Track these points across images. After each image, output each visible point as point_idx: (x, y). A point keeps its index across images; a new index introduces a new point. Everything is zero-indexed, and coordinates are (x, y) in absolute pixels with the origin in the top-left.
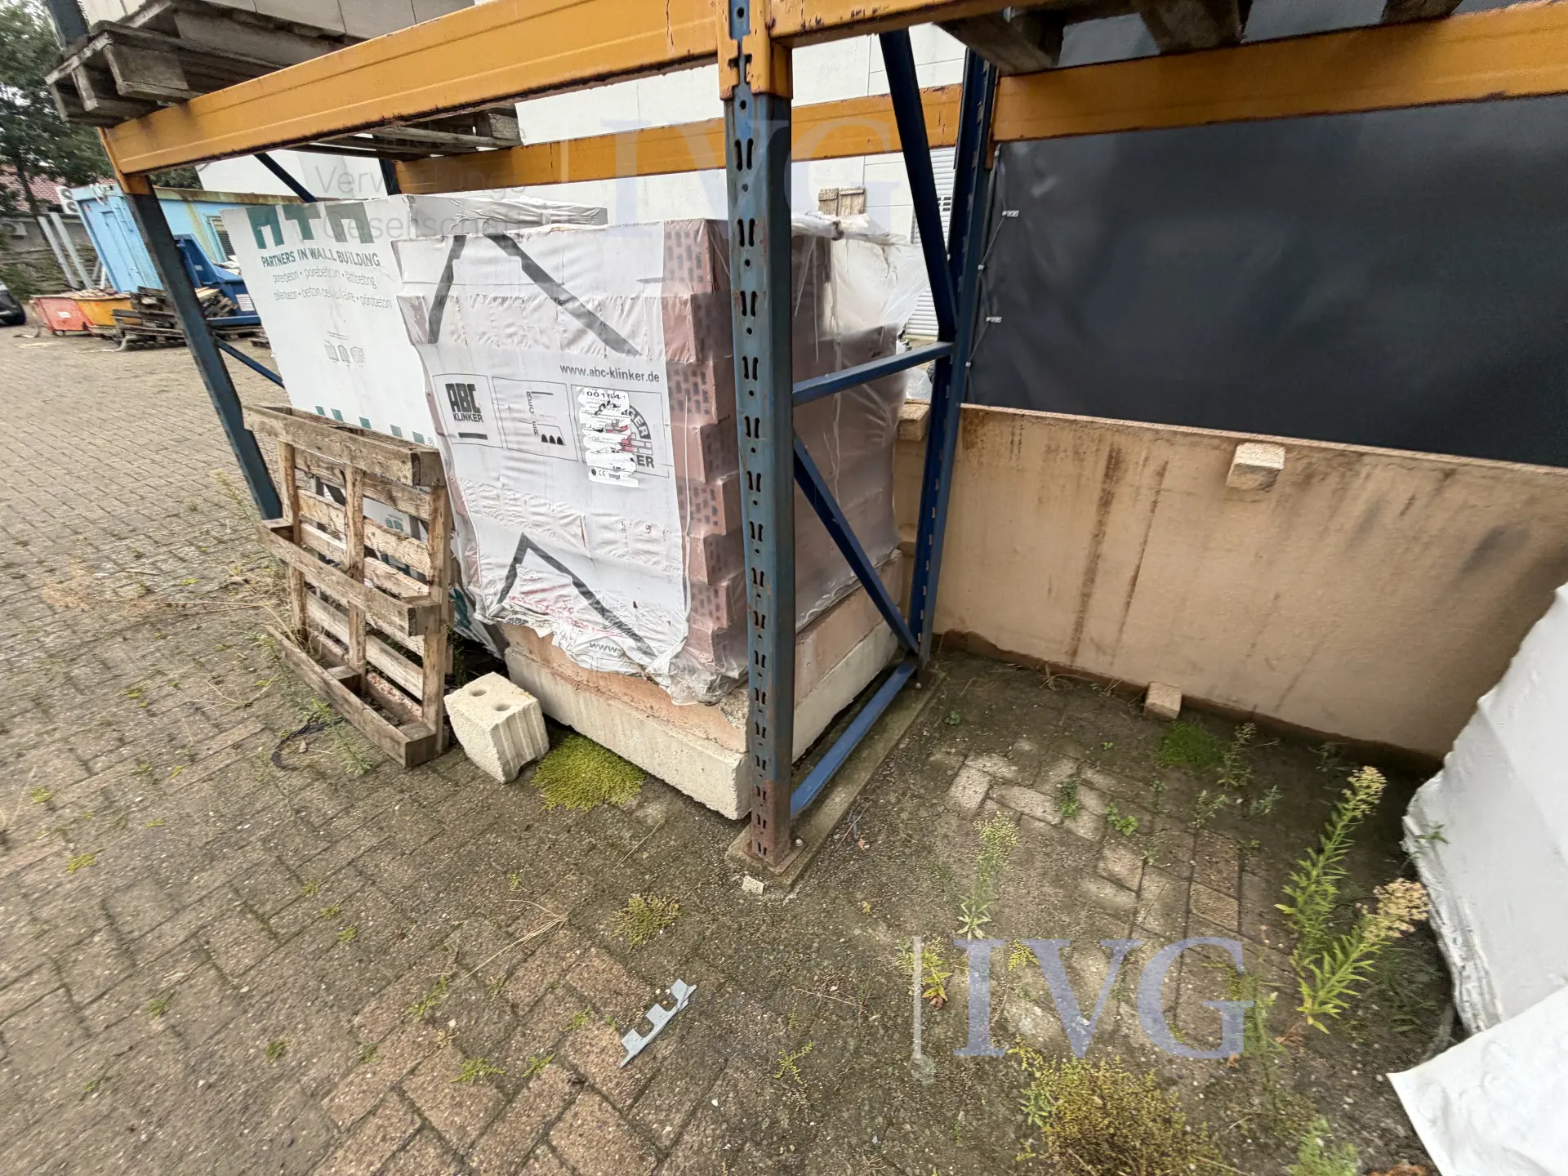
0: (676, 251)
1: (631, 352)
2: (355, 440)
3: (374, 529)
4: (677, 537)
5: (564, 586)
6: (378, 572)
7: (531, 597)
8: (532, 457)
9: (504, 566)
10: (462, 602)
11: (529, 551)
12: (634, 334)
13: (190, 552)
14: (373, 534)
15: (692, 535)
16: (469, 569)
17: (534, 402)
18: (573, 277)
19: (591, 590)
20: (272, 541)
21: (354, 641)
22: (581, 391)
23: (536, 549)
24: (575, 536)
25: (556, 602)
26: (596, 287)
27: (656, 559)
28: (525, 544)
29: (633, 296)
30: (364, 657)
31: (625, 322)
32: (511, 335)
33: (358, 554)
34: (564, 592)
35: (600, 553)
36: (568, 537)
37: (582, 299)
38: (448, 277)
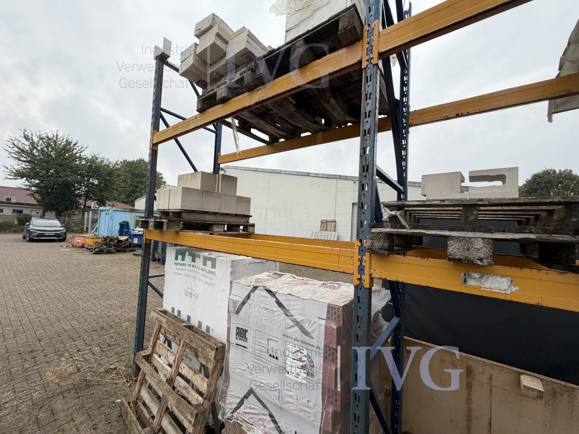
0: (330, 312)
1: (311, 337)
2: (194, 336)
3: (185, 366)
4: (320, 408)
5: (264, 415)
6: (180, 384)
7: (248, 415)
8: (263, 360)
9: (239, 398)
10: (214, 409)
11: (252, 395)
12: (313, 332)
13: (97, 349)
14: (184, 367)
15: (327, 409)
16: (222, 394)
17: (269, 342)
18: (293, 310)
19: (277, 420)
20: (142, 362)
21: (159, 415)
22: (289, 344)
23: (255, 395)
24: (275, 396)
25: (259, 421)
26: (301, 315)
27: (309, 415)
28: (251, 392)
29: (314, 321)
30: (160, 424)
31: (310, 328)
32: (266, 320)
33: (175, 374)
34: (262, 417)
35: (286, 406)
36: (272, 395)
37: (296, 317)
38: (248, 297)
